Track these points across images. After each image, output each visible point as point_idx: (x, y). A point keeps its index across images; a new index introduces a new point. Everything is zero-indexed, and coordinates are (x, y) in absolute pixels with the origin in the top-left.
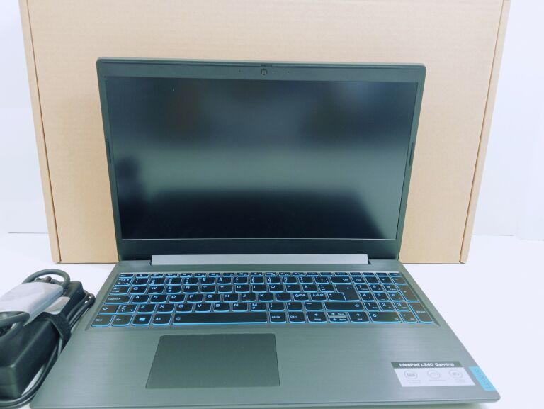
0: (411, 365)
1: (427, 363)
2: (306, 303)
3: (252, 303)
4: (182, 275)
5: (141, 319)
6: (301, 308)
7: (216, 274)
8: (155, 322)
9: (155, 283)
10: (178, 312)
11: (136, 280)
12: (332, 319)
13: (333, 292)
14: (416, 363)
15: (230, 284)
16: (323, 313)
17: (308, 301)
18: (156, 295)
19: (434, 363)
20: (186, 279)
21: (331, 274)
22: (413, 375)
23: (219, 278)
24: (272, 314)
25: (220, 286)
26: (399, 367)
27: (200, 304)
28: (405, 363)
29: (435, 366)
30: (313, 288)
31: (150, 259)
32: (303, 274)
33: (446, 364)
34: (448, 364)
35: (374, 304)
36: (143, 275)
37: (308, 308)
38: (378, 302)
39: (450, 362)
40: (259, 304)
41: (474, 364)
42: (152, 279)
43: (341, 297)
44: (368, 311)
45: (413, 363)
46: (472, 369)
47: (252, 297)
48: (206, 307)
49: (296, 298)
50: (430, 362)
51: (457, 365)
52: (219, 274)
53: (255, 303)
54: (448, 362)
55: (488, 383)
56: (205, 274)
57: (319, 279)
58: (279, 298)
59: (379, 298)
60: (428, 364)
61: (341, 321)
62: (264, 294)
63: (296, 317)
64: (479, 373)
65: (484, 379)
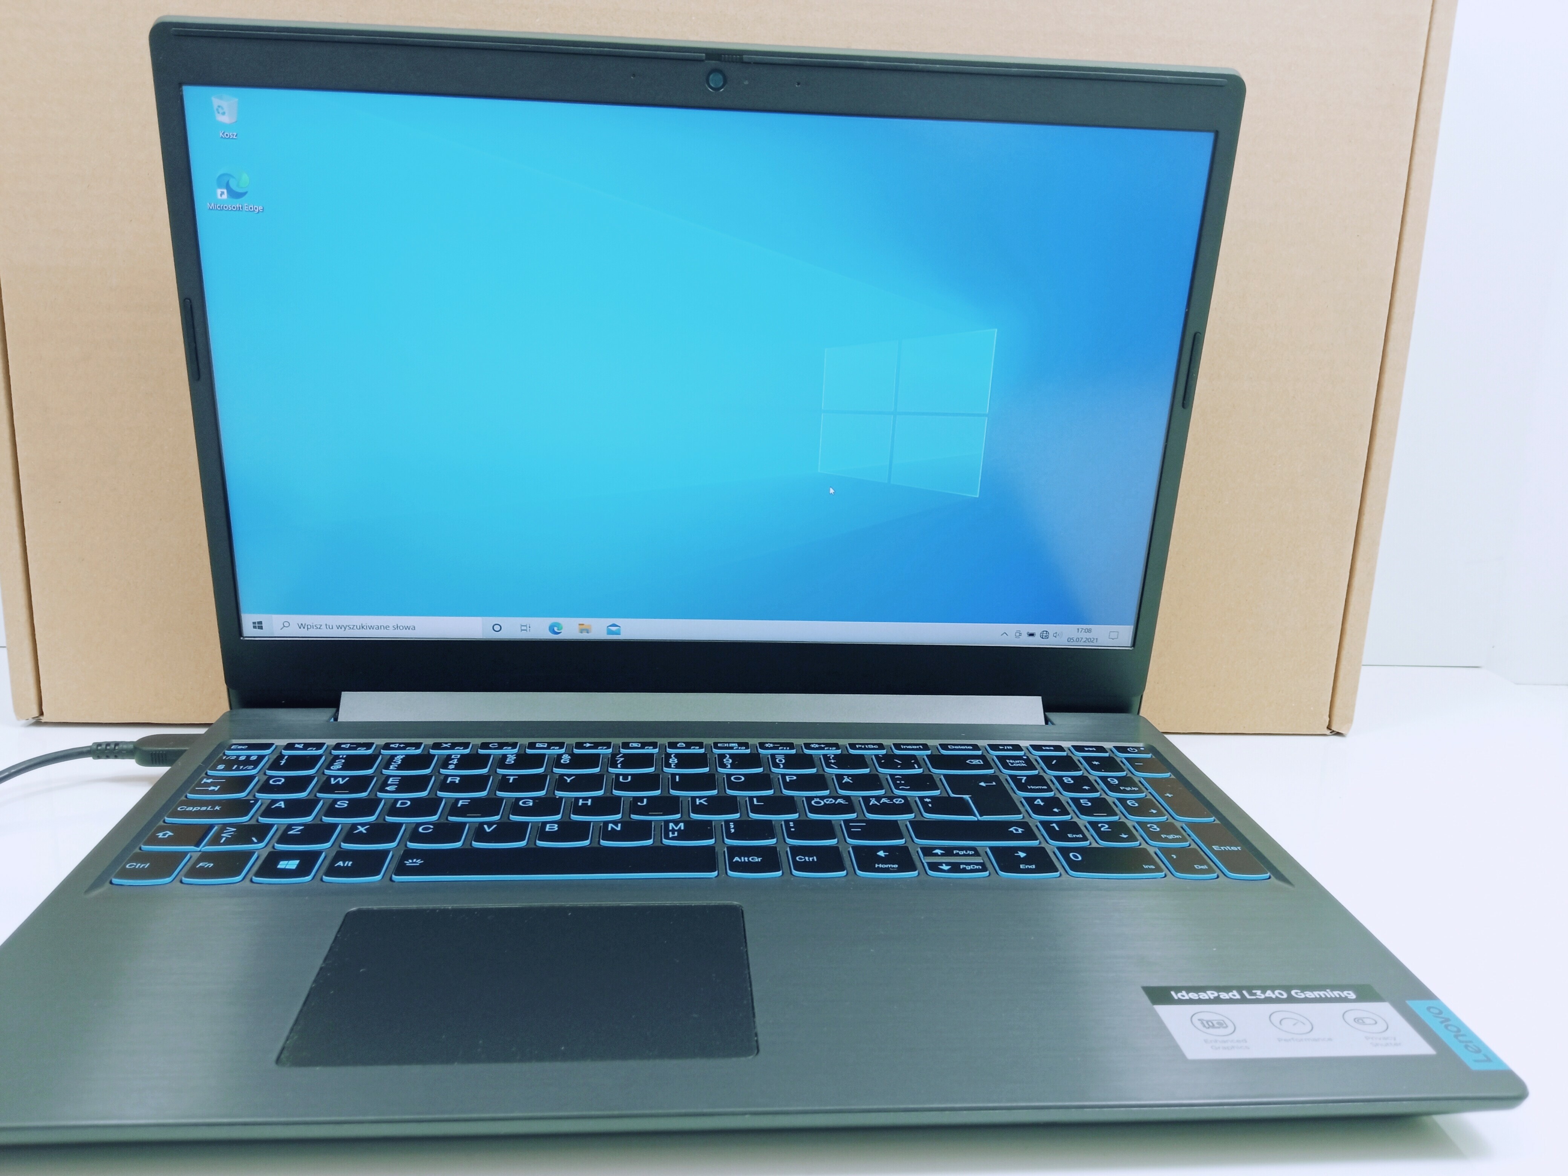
0: (1211, 994)
1: (1264, 989)
2: (846, 822)
3: (667, 823)
4: (437, 746)
5: (283, 865)
6: (832, 836)
7: (550, 745)
8: (332, 871)
9: (345, 767)
10: (412, 845)
11: (281, 757)
12: (934, 867)
13: (936, 793)
14: (1227, 989)
15: (596, 770)
16: (904, 849)
17: (853, 816)
18: (343, 799)
19: (1288, 989)
20: (449, 757)
21: (925, 747)
22: (1221, 1025)
23: (560, 756)
24: (734, 851)
25: (562, 776)
26: (1170, 1001)
27: (490, 824)
28: (1189, 989)
29: (1291, 1000)
30: (872, 782)
31: (335, 704)
32: (837, 746)
33: (1329, 994)
34: (1336, 994)
35: (1073, 827)
36: (306, 746)
37: (852, 836)
38: (1083, 821)
39: (1342, 988)
40: (689, 824)
41: (1424, 993)
42: (337, 757)
43: (963, 808)
44: (1052, 846)
45: (1218, 989)
46: (1418, 1006)
47: (669, 805)
48: (517, 831)
49: (814, 810)
50: (1273, 988)
51: (1366, 994)
52: (561, 745)
53: (676, 823)
54: (1333, 988)
55: (1479, 1048)
56: (514, 745)
57: (888, 761)
58: (756, 810)
59: (1084, 811)
60: (1269, 993)
61: (964, 871)
62: (709, 798)
63: (813, 860)
64: (1443, 1018)
65: (1463, 1035)
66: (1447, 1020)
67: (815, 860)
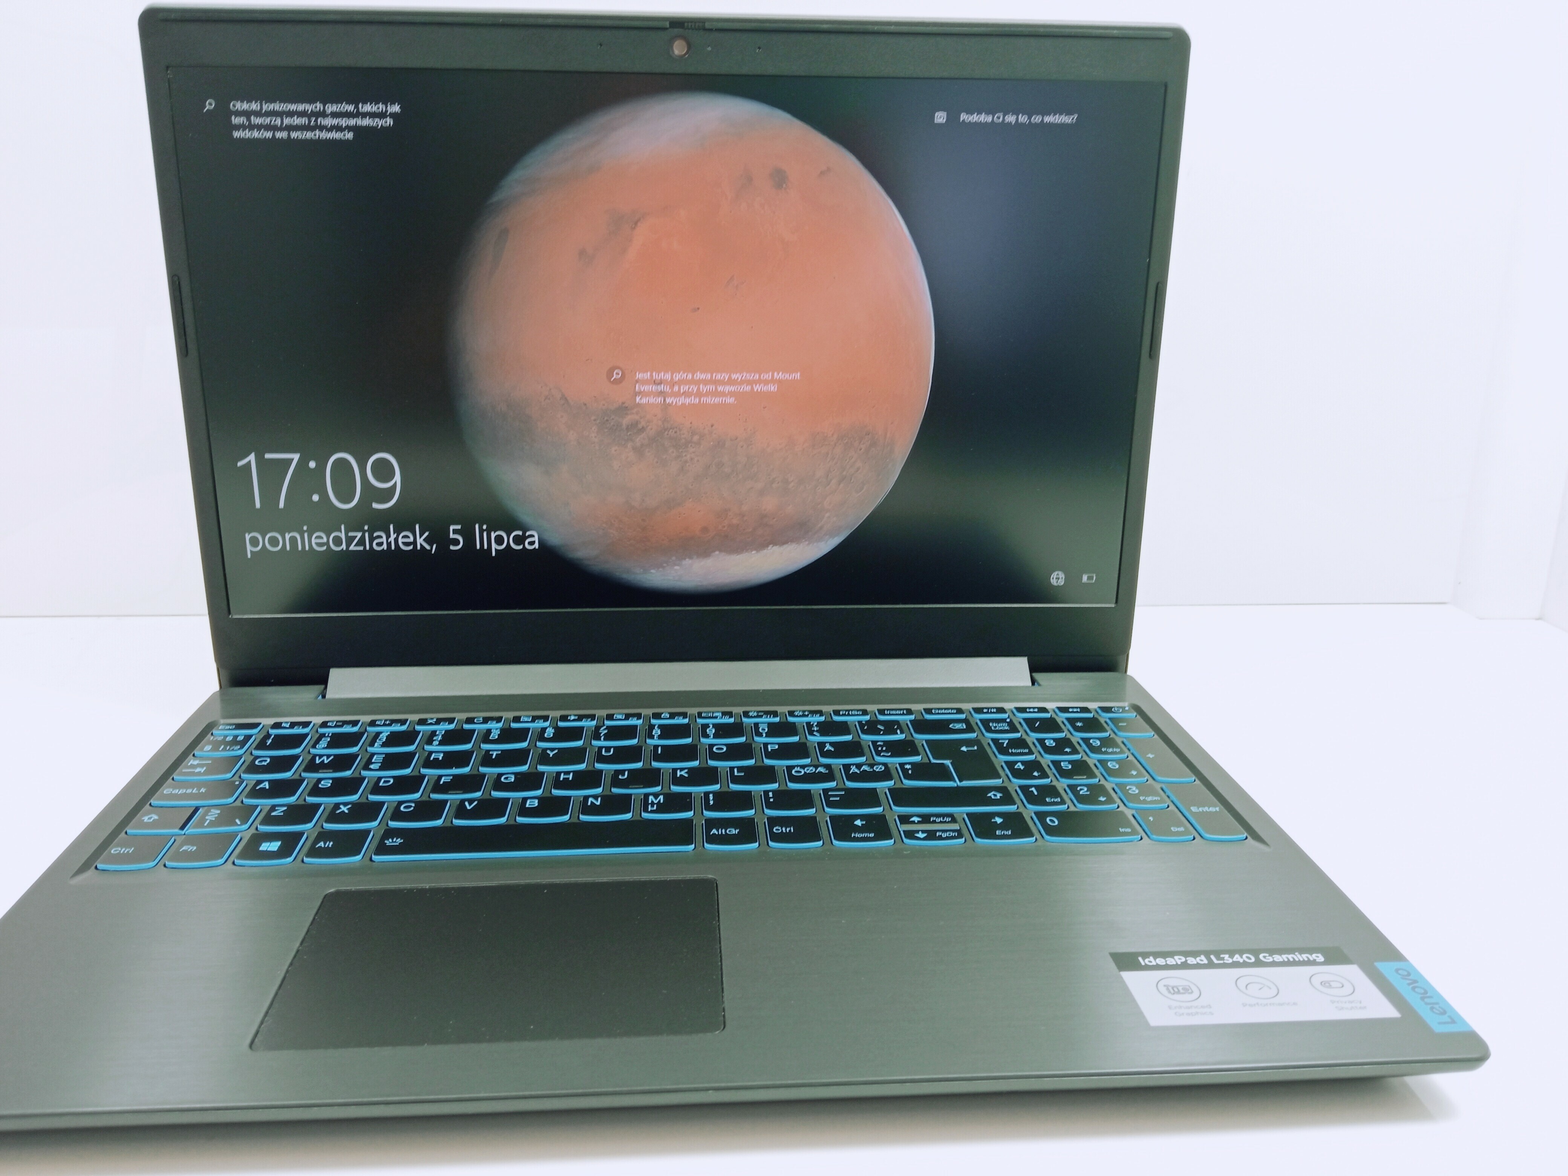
0: (1179, 960)
1: (1232, 954)
2: (826, 791)
3: (646, 796)
4: (422, 722)
5: (265, 847)
6: (810, 805)
7: (534, 719)
8: (314, 852)
9: (330, 746)
10: (393, 824)
11: (268, 736)
12: (910, 835)
13: (917, 759)
14: (1195, 954)
15: (579, 743)
16: (881, 818)
17: (833, 784)
18: (327, 779)
19: (1256, 953)
20: (434, 733)
21: (909, 712)
22: (1187, 990)
23: (544, 730)
24: (711, 823)
25: (544, 750)
26: (1138, 967)
27: (471, 801)
28: (1156, 955)
29: (1259, 964)
30: (854, 749)
31: (323, 680)
32: (821, 713)
33: (1298, 957)
34: (1305, 957)
35: (1051, 791)
36: (293, 725)
37: (831, 804)
38: (1062, 784)
39: (1311, 951)
40: (669, 797)
41: (1392, 954)
42: (323, 735)
43: (942, 773)
44: (1030, 811)
45: (1186, 954)
46: (1386, 968)
47: (649, 777)
48: (497, 807)
49: (794, 779)
50: (1241, 953)
51: (1334, 957)
52: (546, 718)
53: (656, 795)
54: (1302, 951)
55: (1443, 1009)
56: (499, 720)
57: (871, 727)
58: (736, 780)
59: (1064, 774)
60: (1237, 958)
61: (940, 838)
62: (691, 770)
63: (790, 831)
64: (1411, 980)
65: (1430, 997)
66: (1415, 982)
67: (792, 831)
